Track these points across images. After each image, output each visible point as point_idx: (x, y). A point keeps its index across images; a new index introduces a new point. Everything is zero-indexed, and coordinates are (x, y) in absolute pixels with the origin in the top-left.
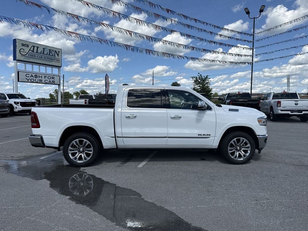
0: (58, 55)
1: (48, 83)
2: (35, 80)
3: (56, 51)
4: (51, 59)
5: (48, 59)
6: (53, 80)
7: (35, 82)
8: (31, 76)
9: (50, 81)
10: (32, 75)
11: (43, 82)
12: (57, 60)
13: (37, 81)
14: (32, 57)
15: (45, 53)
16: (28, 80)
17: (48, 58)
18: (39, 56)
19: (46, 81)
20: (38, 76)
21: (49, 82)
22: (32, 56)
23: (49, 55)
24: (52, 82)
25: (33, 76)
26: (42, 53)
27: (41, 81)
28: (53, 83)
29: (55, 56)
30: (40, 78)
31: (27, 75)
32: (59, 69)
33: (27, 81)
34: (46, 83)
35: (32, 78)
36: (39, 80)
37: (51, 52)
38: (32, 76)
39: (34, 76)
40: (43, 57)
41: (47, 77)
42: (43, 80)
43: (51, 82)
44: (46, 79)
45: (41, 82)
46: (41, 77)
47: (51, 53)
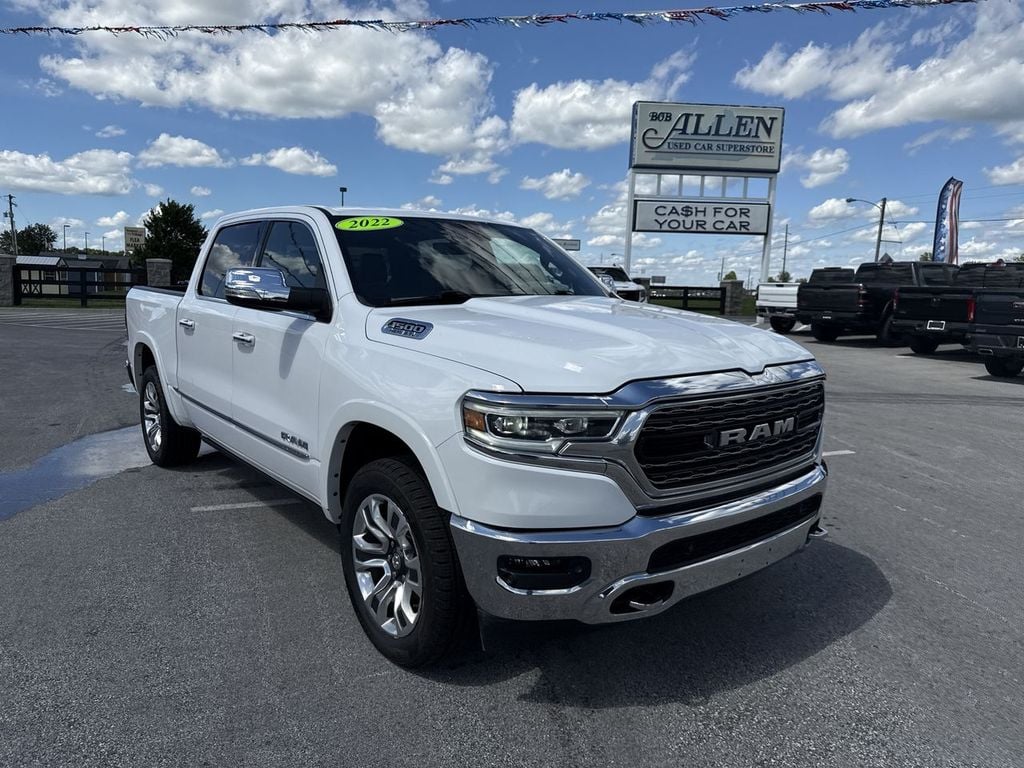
0: (768, 131)
1: (724, 230)
2: (682, 223)
3: (761, 119)
4: (742, 148)
5: (732, 151)
6: (744, 218)
7: (682, 228)
8: (671, 212)
9: (732, 222)
10: (674, 208)
11: (709, 227)
12: (765, 150)
13: (688, 225)
14: (678, 151)
15: (724, 130)
16: (661, 225)
17: (730, 147)
18: (703, 143)
19: (718, 226)
20: (694, 210)
21: (729, 227)
22: (680, 148)
23: (737, 135)
24: (738, 226)
25: (677, 212)
26: (713, 132)
27: (701, 225)
28: (743, 230)
29: (756, 136)
30: (700, 216)
31: (659, 211)
32: (771, 178)
33: (658, 228)
34: (719, 232)
35: (674, 217)
36: (695, 223)
37: (745, 125)
38: (674, 211)
39: (680, 212)
40: (714, 147)
41: (723, 211)
42: (710, 220)
43: (735, 227)
44: (721, 216)
45: (700, 229)
46: (704, 212)
47: (742, 128)
